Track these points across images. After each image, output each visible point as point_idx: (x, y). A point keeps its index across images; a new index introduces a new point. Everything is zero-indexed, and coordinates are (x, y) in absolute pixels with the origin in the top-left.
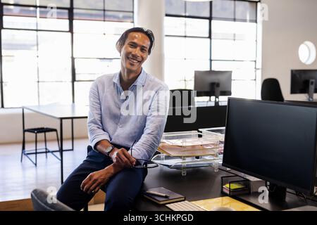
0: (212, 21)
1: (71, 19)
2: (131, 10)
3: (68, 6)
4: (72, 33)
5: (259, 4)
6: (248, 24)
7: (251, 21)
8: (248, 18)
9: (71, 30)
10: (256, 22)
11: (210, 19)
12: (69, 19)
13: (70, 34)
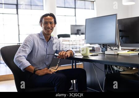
0: (76, 9)
1: (17, 9)
2: (42, 5)
3: (16, 3)
4: (18, 15)
5: (94, 2)
6: (91, 10)
7: (92, 9)
8: (90, 8)
9: (17, 13)
10: (94, 9)
11: (75, 8)
12: (16, 9)
13: (17, 15)
